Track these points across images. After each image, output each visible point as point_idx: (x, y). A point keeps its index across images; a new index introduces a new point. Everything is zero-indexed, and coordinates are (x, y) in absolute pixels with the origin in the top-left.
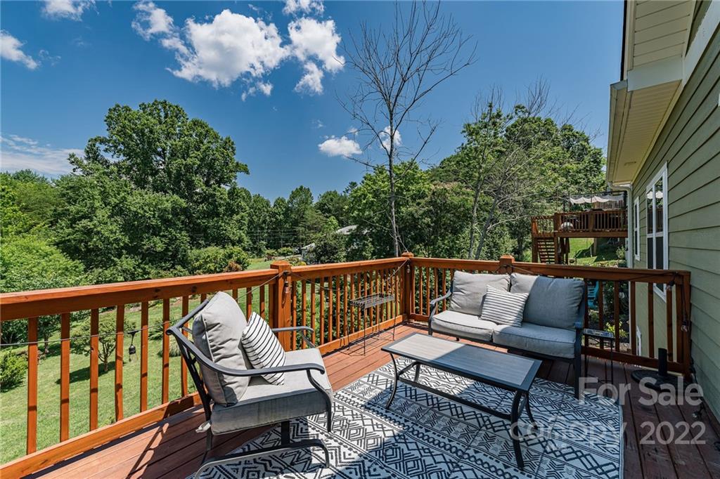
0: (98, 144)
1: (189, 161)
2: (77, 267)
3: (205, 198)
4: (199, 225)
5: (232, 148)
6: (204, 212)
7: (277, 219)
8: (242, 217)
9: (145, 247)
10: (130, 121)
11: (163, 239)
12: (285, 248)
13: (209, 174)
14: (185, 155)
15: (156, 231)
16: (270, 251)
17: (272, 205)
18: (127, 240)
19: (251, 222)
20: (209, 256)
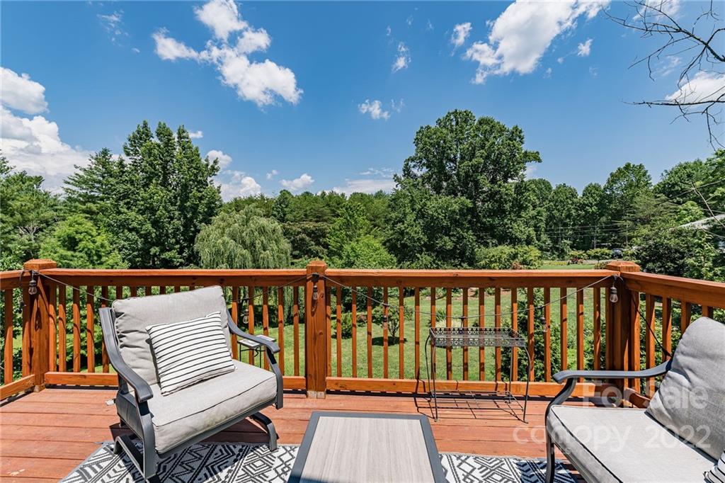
0: (410, 163)
1: (474, 161)
2: (392, 260)
3: (492, 196)
4: (484, 223)
5: (520, 137)
6: (489, 210)
7: (587, 212)
8: (539, 212)
9: (438, 245)
10: (429, 138)
11: (452, 238)
12: (598, 250)
13: (495, 170)
14: (473, 156)
15: (447, 231)
16: (575, 253)
17: (580, 194)
18: (426, 240)
19: (551, 217)
20: (493, 256)
